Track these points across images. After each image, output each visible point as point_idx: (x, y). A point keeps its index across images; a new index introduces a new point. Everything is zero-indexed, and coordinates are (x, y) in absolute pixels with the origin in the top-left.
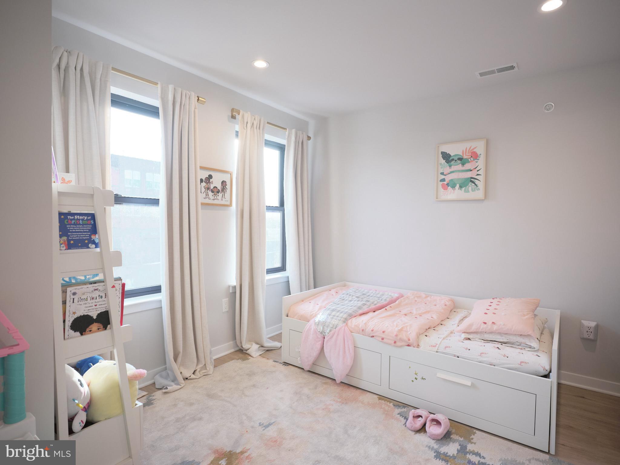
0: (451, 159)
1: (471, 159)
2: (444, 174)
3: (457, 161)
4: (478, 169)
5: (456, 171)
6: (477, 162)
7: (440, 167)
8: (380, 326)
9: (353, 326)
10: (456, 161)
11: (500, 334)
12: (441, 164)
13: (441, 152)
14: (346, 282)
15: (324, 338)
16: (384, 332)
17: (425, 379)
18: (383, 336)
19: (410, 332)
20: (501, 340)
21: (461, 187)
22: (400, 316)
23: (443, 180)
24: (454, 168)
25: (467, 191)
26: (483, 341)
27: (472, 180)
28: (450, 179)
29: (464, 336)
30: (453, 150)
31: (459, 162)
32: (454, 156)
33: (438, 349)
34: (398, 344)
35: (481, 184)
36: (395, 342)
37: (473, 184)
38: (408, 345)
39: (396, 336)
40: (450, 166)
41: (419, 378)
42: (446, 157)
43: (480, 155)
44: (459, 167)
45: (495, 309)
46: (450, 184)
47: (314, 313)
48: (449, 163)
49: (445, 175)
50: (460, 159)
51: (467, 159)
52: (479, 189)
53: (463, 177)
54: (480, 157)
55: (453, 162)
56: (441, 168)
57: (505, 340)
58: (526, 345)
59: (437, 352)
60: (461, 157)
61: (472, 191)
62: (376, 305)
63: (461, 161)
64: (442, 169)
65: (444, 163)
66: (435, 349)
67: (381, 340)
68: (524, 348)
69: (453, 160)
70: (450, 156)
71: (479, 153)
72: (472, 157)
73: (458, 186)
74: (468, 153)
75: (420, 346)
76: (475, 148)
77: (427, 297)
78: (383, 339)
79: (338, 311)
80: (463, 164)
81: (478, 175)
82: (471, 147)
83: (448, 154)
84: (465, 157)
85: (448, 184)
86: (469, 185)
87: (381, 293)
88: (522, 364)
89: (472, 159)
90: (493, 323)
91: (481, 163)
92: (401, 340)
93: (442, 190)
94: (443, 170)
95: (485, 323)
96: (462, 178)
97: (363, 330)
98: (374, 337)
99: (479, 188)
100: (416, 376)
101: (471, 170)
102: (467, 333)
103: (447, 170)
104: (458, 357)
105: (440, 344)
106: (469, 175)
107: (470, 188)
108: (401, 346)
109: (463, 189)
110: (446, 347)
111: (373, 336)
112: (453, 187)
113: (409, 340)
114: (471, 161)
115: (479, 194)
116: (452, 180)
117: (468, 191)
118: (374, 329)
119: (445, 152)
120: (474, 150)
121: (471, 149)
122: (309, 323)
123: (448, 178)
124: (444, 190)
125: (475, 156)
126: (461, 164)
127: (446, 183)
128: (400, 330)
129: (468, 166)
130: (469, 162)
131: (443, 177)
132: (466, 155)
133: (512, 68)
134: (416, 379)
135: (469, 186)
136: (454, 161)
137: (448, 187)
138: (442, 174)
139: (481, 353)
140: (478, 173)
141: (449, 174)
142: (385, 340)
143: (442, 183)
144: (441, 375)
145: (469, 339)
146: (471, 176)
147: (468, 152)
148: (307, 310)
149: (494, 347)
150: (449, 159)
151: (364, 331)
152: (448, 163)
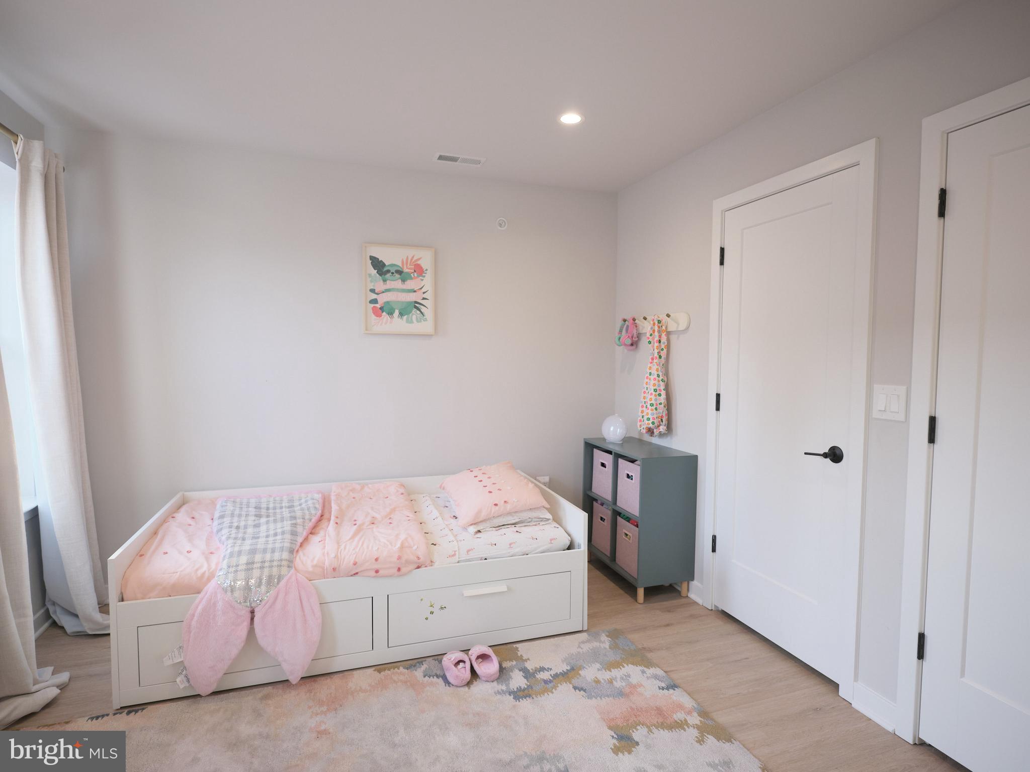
0: (385, 269)
1: (414, 275)
2: (376, 291)
3: (395, 274)
4: (423, 290)
5: (393, 289)
6: (422, 280)
7: (369, 279)
8: (365, 553)
9: (310, 569)
10: (393, 273)
11: (509, 514)
12: (370, 275)
13: (370, 256)
14: (185, 493)
15: (252, 612)
16: (377, 560)
17: (445, 607)
18: (376, 566)
19: (416, 547)
20: (514, 522)
21: (401, 315)
22: (368, 527)
23: (374, 301)
24: (390, 284)
25: (410, 321)
26: (494, 529)
27: (416, 305)
28: (385, 300)
29: (473, 529)
30: (390, 257)
31: (397, 276)
32: (389, 266)
33: (459, 558)
34: (404, 570)
35: (428, 312)
36: (399, 569)
37: (418, 312)
38: (418, 567)
39: (399, 558)
40: (385, 281)
41: (436, 609)
42: (377, 264)
43: (427, 270)
44: (397, 284)
45: (494, 484)
46: (384, 308)
47: (205, 572)
48: (383, 276)
49: (377, 294)
50: (400, 272)
51: (409, 274)
52: (426, 320)
53: (403, 300)
54: (426, 273)
55: (388, 276)
56: (371, 282)
57: (517, 520)
58: (538, 519)
59: (458, 562)
60: (401, 270)
61: (418, 321)
62: (312, 521)
63: (400, 275)
64: (373, 284)
65: (375, 274)
66: (456, 559)
67: (373, 574)
68: (538, 523)
69: (388, 271)
70: (384, 265)
71: (424, 267)
72: (415, 271)
73: (397, 313)
74: (410, 265)
75: (435, 561)
76: (419, 259)
77: (363, 487)
78: (377, 572)
79: (265, 551)
80: (403, 281)
81: (424, 299)
82: (413, 257)
83: (381, 261)
84: (406, 270)
85: (381, 308)
86: (413, 312)
87: (285, 498)
88: (552, 542)
89: (416, 275)
90: (505, 502)
91: (427, 282)
92: (408, 562)
93: (373, 317)
94: (374, 286)
95: (496, 505)
96: (403, 302)
97: (334, 569)
98: (359, 573)
99: (426, 318)
100: (431, 609)
101: (415, 291)
102: (475, 524)
103: (380, 286)
104: (486, 559)
105: (459, 549)
106: (412, 297)
107: (414, 317)
108: (410, 571)
109: (405, 317)
110: (468, 551)
111: (357, 573)
112: (391, 313)
113: (419, 558)
114: (415, 278)
115: (426, 326)
116: (388, 302)
117: (412, 322)
118: (357, 560)
119: (376, 258)
120: (419, 262)
121: (413, 261)
122: (200, 596)
123: (382, 299)
124: (376, 317)
125: (419, 270)
126: (400, 281)
127: (379, 307)
128: (402, 547)
129: (410, 284)
130: (411, 278)
131: (374, 296)
132: (407, 268)
133: (479, 162)
134: (432, 613)
135: (413, 314)
136: (390, 274)
137: (383, 312)
138: (373, 291)
139: (510, 544)
140: (425, 296)
141: (383, 292)
142: (381, 572)
143: (372, 305)
144: (469, 592)
145: (479, 531)
146: (414, 300)
147: (410, 262)
148: (181, 571)
149: (513, 531)
150: (383, 268)
151: (337, 569)
152: (380, 275)
